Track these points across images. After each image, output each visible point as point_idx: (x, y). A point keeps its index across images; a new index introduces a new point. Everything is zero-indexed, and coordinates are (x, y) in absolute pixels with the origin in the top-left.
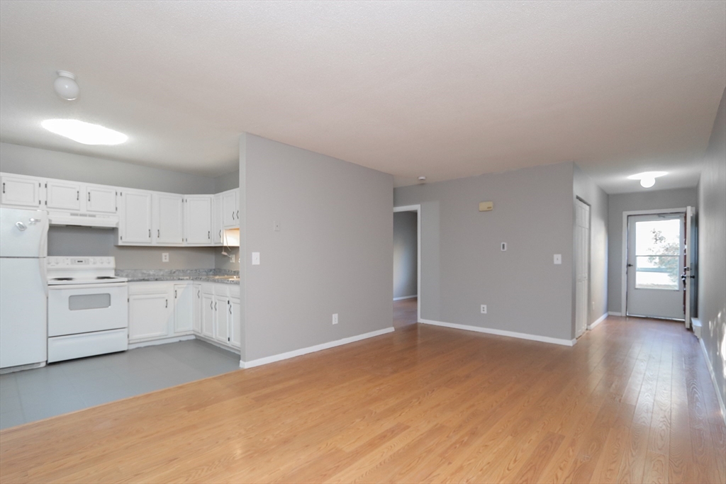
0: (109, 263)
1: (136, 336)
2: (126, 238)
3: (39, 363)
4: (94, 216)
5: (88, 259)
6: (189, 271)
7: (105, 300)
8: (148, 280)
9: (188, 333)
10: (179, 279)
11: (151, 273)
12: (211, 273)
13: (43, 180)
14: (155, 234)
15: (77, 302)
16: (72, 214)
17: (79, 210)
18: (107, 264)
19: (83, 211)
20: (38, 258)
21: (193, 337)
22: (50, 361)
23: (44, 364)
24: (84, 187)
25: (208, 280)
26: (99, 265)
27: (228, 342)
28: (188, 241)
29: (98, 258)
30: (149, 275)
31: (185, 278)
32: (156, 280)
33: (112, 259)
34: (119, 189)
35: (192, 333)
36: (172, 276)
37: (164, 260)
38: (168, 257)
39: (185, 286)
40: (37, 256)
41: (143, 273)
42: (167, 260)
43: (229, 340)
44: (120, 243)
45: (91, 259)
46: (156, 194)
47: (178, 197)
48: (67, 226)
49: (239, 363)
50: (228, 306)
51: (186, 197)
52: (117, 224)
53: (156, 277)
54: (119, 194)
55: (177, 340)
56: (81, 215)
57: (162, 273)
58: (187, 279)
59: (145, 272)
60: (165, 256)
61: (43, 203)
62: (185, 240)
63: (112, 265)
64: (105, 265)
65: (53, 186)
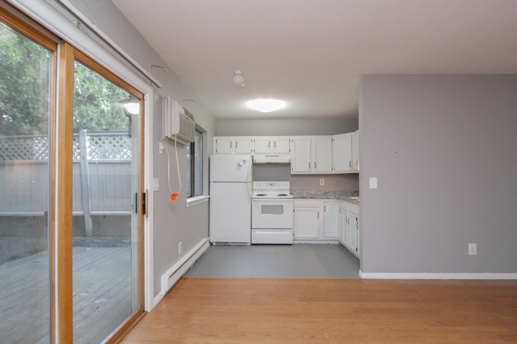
0: (287, 186)
1: (298, 236)
2: (296, 169)
3: (247, 243)
4: (277, 156)
6: (338, 193)
7: (279, 210)
8: (306, 198)
9: (334, 239)
10: (327, 198)
11: (313, 193)
13: (253, 138)
14: (313, 165)
15: (266, 209)
16: (267, 156)
17: (270, 153)
18: (285, 186)
19: (272, 154)
21: (337, 243)
22: (252, 243)
23: (249, 244)
24: (272, 139)
25: (344, 200)
26: (281, 187)
27: (356, 252)
28: (336, 170)
29: (281, 183)
30: (311, 194)
31: (331, 197)
32: (311, 198)
33: (288, 183)
34: (291, 137)
35: (337, 239)
36: (325, 195)
37: (321, 184)
38: (323, 182)
39: (332, 203)
40: (246, 181)
41: (307, 193)
42: (323, 184)
43: (357, 250)
44: (292, 173)
45: (277, 183)
46: (314, 138)
47: (329, 137)
48: (266, 163)
49: (358, 272)
50: (356, 222)
51: (334, 137)
52: (290, 160)
53: (312, 196)
54: (291, 140)
55: (326, 242)
56: (271, 156)
57: (319, 193)
58: (333, 199)
59: (308, 192)
60: (322, 181)
61: (253, 151)
62: (333, 169)
63: (288, 187)
64: (284, 187)
65: (258, 140)
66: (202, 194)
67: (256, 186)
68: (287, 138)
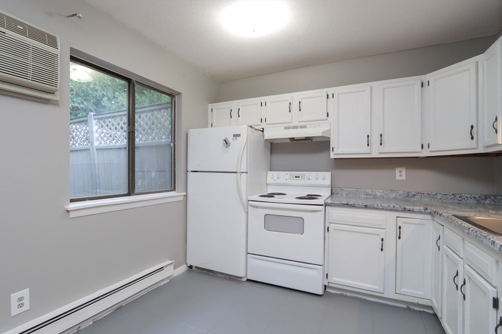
0: (325, 179)
1: (336, 280)
2: (341, 148)
3: (241, 278)
4: (305, 127)
5: (305, 175)
6: (439, 196)
7: (296, 225)
8: (353, 206)
10: (404, 210)
11: (378, 194)
12: (488, 201)
13: (263, 99)
14: (375, 140)
16: (286, 128)
17: (291, 123)
18: (322, 180)
19: (295, 124)
20: (236, 173)
23: (244, 279)
24: (295, 97)
26: (314, 182)
28: (431, 149)
29: (313, 174)
31: (417, 208)
32: (366, 207)
33: (328, 175)
37: (398, 178)
38: (404, 173)
42: (403, 178)
44: (333, 156)
45: (308, 174)
46: (377, 85)
47: (416, 80)
52: (329, 131)
54: (330, 96)
56: (294, 127)
57: (394, 195)
58: (420, 212)
59: (369, 191)
61: (263, 120)
62: (426, 146)
63: (328, 182)
64: (320, 182)
65: (271, 102)
66: (174, 190)
67: (272, 178)
68: (323, 92)
